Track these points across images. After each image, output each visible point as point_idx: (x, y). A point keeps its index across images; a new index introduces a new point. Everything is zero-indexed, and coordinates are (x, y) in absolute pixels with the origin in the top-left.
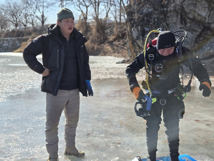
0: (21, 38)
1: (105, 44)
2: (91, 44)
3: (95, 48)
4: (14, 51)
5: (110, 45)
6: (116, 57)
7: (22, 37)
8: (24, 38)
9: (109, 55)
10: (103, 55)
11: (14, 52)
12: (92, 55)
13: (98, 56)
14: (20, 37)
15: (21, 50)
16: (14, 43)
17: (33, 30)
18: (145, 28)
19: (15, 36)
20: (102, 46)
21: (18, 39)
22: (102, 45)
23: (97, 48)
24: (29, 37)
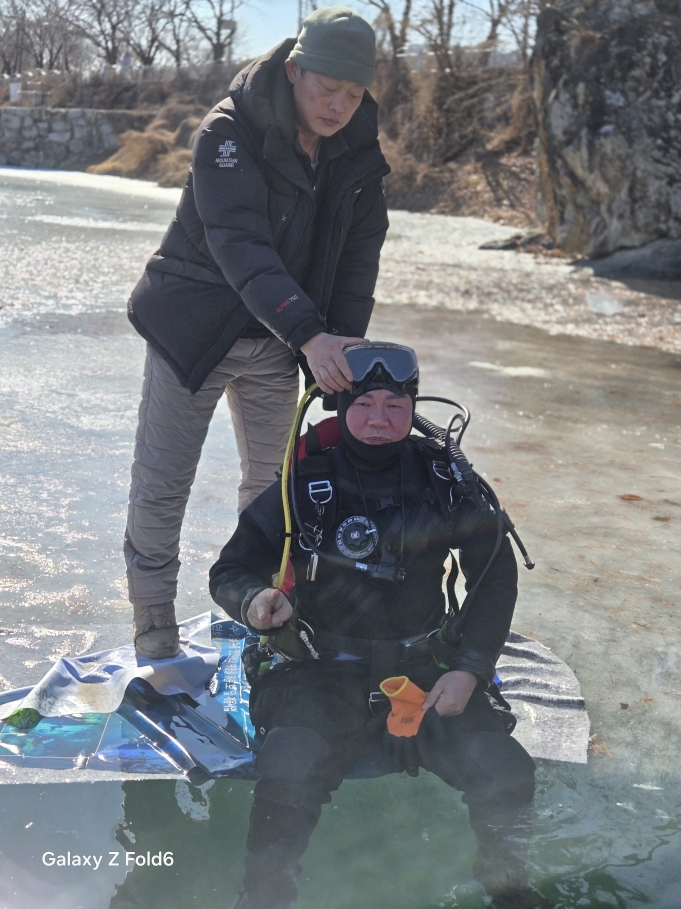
0: (121, 111)
1: (464, 163)
2: (405, 160)
3: (419, 178)
4: (92, 167)
5: (484, 168)
6: (502, 221)
7: (129, 107)
8: (135, 113)
9: (474, 214)
10: (447, 210)
11: (91, 172)
12: (402, 208)
13: (428, 216)
14: (121, 108)
15: (117, 164)
16: (94, 133)
17: (176, 80)
18: (608, 93)
19: (102, 104)
20: (451, 171)
21: (111, 118)
22: (452, 165)
23: (425, 176)
24: (154, 112)
